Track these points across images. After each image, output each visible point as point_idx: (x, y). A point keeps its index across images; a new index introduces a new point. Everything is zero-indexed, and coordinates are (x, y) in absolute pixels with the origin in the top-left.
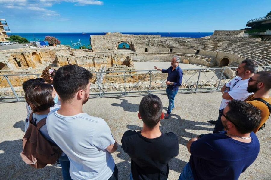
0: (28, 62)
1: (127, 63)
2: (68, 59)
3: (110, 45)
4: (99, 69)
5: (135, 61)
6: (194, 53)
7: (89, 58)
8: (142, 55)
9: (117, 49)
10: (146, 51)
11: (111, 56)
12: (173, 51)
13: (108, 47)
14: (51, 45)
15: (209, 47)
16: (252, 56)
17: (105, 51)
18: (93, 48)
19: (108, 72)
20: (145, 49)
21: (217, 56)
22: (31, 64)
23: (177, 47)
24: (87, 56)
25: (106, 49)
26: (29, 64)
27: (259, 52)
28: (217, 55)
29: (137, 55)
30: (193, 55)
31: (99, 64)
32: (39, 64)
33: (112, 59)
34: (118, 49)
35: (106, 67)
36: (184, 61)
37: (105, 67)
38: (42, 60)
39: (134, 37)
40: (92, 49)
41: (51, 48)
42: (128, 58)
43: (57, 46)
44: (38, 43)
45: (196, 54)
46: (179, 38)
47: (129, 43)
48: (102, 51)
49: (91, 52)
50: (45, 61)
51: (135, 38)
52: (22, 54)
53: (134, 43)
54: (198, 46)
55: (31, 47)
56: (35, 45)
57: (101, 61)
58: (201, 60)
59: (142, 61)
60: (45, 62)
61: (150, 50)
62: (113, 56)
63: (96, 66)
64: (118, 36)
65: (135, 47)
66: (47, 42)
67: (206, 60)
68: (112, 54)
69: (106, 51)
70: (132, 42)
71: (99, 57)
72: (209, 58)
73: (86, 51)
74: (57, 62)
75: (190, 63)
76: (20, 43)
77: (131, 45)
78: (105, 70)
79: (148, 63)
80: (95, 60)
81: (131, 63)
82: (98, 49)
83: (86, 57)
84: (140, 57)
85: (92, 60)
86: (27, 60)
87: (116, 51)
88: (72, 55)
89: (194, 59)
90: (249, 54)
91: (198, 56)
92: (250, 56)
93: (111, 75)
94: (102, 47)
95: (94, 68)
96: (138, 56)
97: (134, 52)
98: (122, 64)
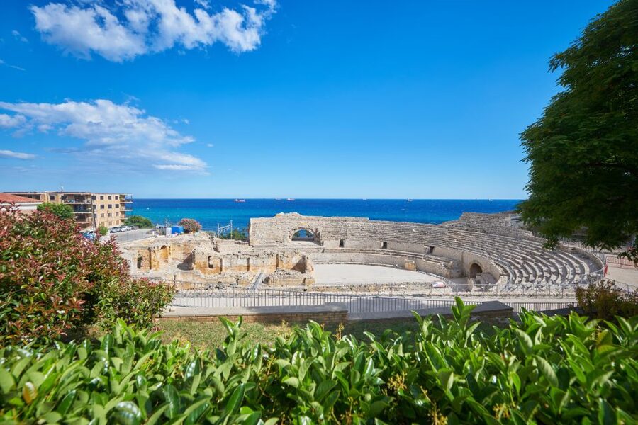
0: (152, 261)
1: (301, 267)
2: (209, 257)
3: (279, 234)
4: (254, 276)
5: (318, 262)
6: (425, 252)
7: (243, 256)
8: (332, 251)
9: (290, 240)
10: (342, 244)
11: (277, 255)
12: (389, 246)
13: (275, 237)
14: (186, 232)
15: (451, 243)
16: (510, 262)
17: (269, 244)
18: (251, 238)
19: (266, 281)
20: (338, 242)
21: (462, 259)
22: (156, 263)
23: (395, 240)
24: (239, 254)
25: (272, 241)
26: (153, 263)
27: (522, 256)
28: (462, 256)
29: (323, 252)
30: (423, 254)
31: (256, 267)
32: (164, 264)
33: (277, 258)
34: (293, 240)
35: (267, 272)
36: (407, 265)
37: (265, 272)
38: (170, 258)
39: (323, 220)
40: (248, 241)
41: (186, 237)
42: (304, 257)
43: (196, 233)
44: (169, 230)
45: (428, 253)
46: (400, 223)
47: (312, 230)
48: (266, 244)
49: (247, 246)
50: (173, 259)
51: (324, 223)
52: (149, 249)
53: (320, 230)
54: (433, 239)
55: (158, 236)
56: (164, 233)
57: (259, 262)
58: (436, 265)
59: (332, 262)
60: (173, 261)
61: (346, 243)
62: (280, 254)
63: (251, 269)
64: (294, 219)
65: (323, 239)
66: (181, 228)
67: (445, 266)
68: (279, 249)
69: (272, 244)
70: (317, 229)
71: (257, 256)
72: (449, 262)
73: (239, 243)
74: (192, 262)
75: (418, 269)
76: (140, 227)
77: (315, 233)
78: (263, 278)
79: (342, 266)
80: (251, 261)
81: (309, 267)
82: (259, 240)
83: (238, 256)
84: (328, 256)
85: (246, 260)
86: (153, 258)
87: (288, 244)
88: (216, 249)
89: (424, 262)
90: (508, 258)
91: (431, 256)
92: (508, 262)
93: (271, 286)
94: (265, 236)
95: (246, 274)
96: (325, 254)
97: (319, 247)
98: (294, 269)
